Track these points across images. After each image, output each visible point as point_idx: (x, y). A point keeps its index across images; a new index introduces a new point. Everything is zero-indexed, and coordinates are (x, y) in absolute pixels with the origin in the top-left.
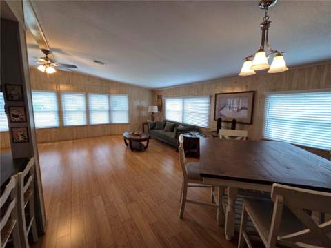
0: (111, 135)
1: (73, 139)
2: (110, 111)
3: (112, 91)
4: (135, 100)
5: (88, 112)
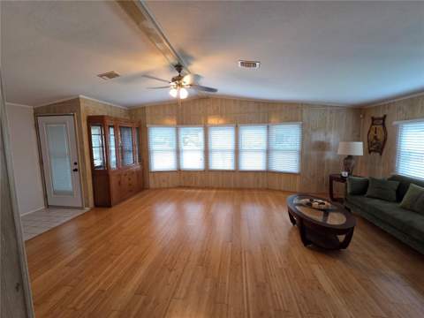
0: (267, 189)
1: (218, 189)
2: (268, 152)
3: (273, 120)
4: (315, 130)
5: (237, 152)
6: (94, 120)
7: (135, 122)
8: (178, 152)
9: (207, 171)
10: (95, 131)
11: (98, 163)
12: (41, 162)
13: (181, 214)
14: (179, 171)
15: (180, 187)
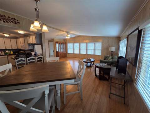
2: (94, 50)
6: (57, 42)
7: (65, 43)
8: (74, 49)
9: (80, 54)
10: (57, 44)
11: (57, 51)
12: (49, 50)
13: (74, 64)
14: (74, 54)
15: (74, 57)
